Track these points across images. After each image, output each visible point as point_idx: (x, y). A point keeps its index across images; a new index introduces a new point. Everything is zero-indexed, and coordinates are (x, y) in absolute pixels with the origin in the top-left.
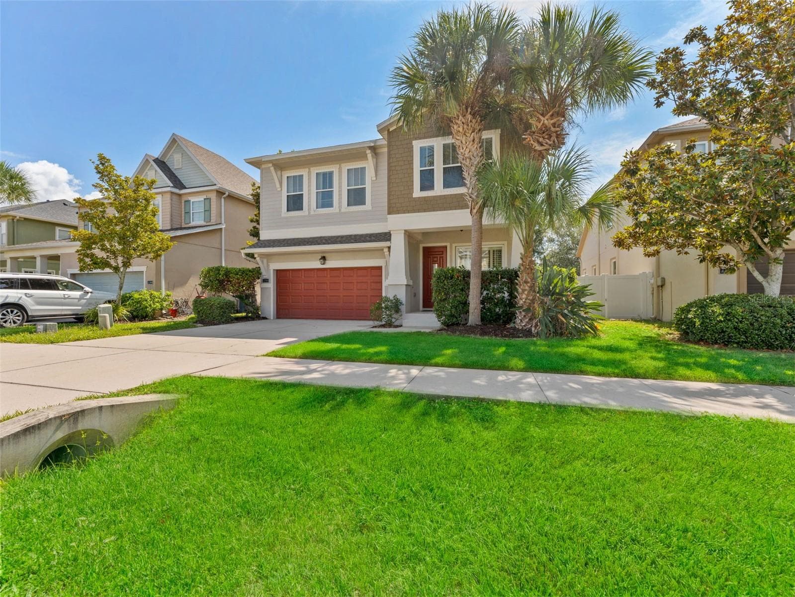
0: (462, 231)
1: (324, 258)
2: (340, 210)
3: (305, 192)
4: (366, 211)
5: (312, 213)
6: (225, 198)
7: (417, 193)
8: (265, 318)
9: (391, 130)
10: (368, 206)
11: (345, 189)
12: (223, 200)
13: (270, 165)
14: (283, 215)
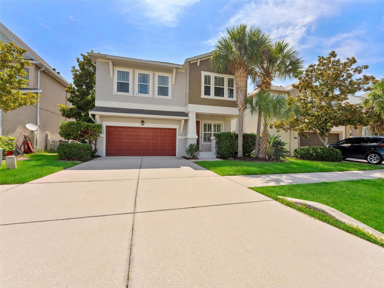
0: (211, 115)
1: (143, 122)
2: (153, 96)
3: (131, 82)
4: (169, 100)
5: (135, 95)
6: (40, 71)
7: (203, 96)
8: (99, 156)
9: (191, 63)
10: (170, 97)
11: (157, 85)
12: (39, 72)
13: (110, 61)
14: (114, 93)
